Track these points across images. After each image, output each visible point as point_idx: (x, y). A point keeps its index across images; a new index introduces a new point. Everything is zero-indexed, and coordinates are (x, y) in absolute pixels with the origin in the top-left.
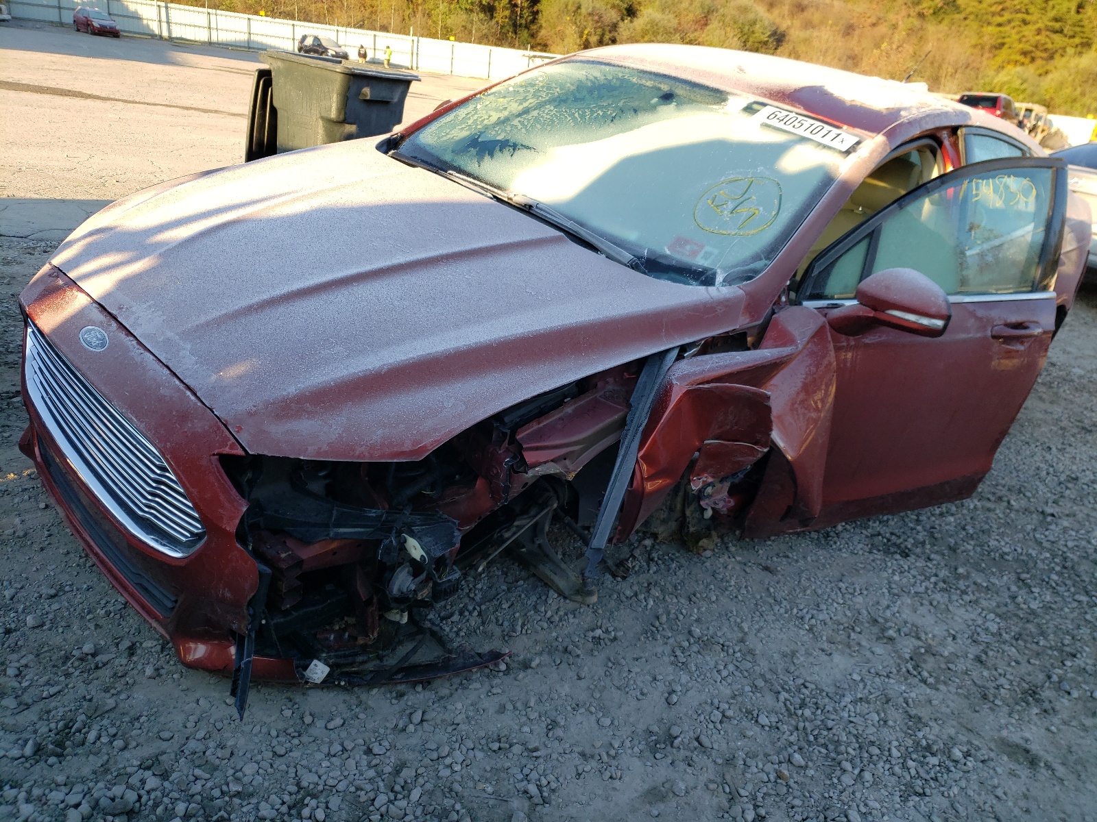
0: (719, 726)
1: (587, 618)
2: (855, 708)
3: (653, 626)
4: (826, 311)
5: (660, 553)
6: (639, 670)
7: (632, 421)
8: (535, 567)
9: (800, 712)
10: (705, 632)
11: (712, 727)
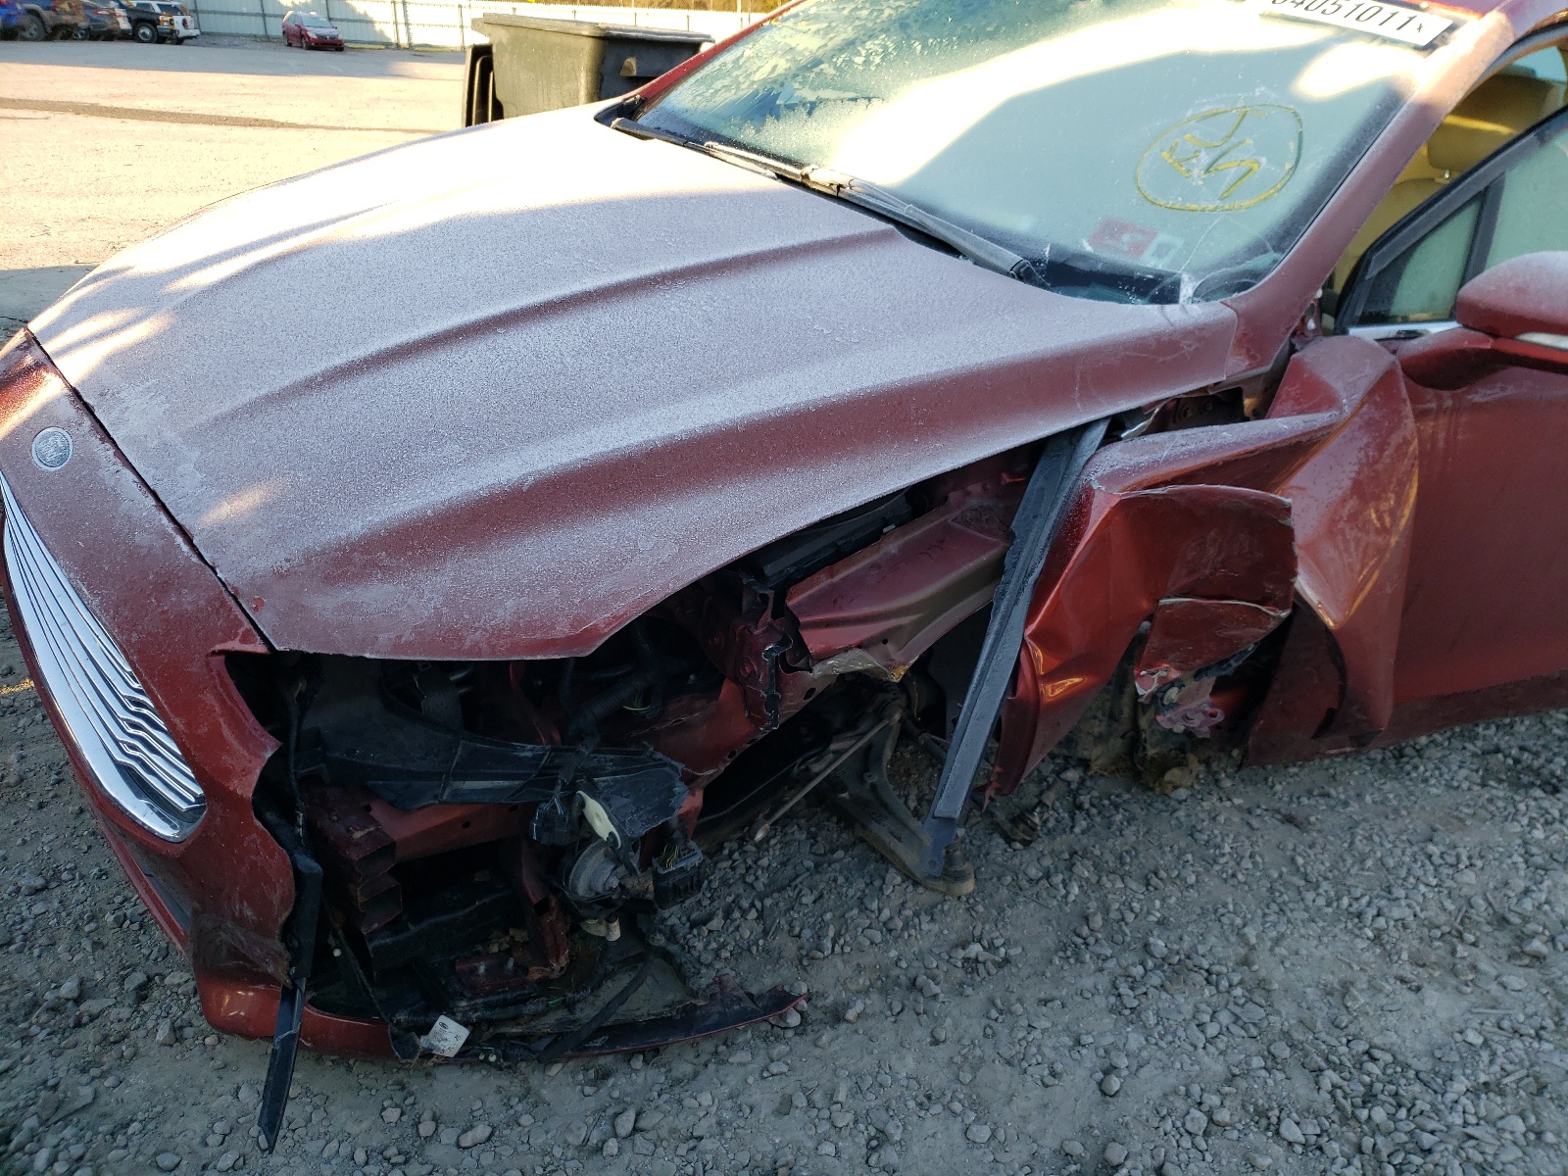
0: (1202, 1144)
1: (956, 921)
2: (1476, 1106)
3: (1079, 936)
4: (1395, 344)
5: (1095, 793)
6: (1048, 1024)
7: (1015, 565)
8: (864, 827)
9: (1364, 1114)
10: (1176, 947)
11: (1189, 1145)
